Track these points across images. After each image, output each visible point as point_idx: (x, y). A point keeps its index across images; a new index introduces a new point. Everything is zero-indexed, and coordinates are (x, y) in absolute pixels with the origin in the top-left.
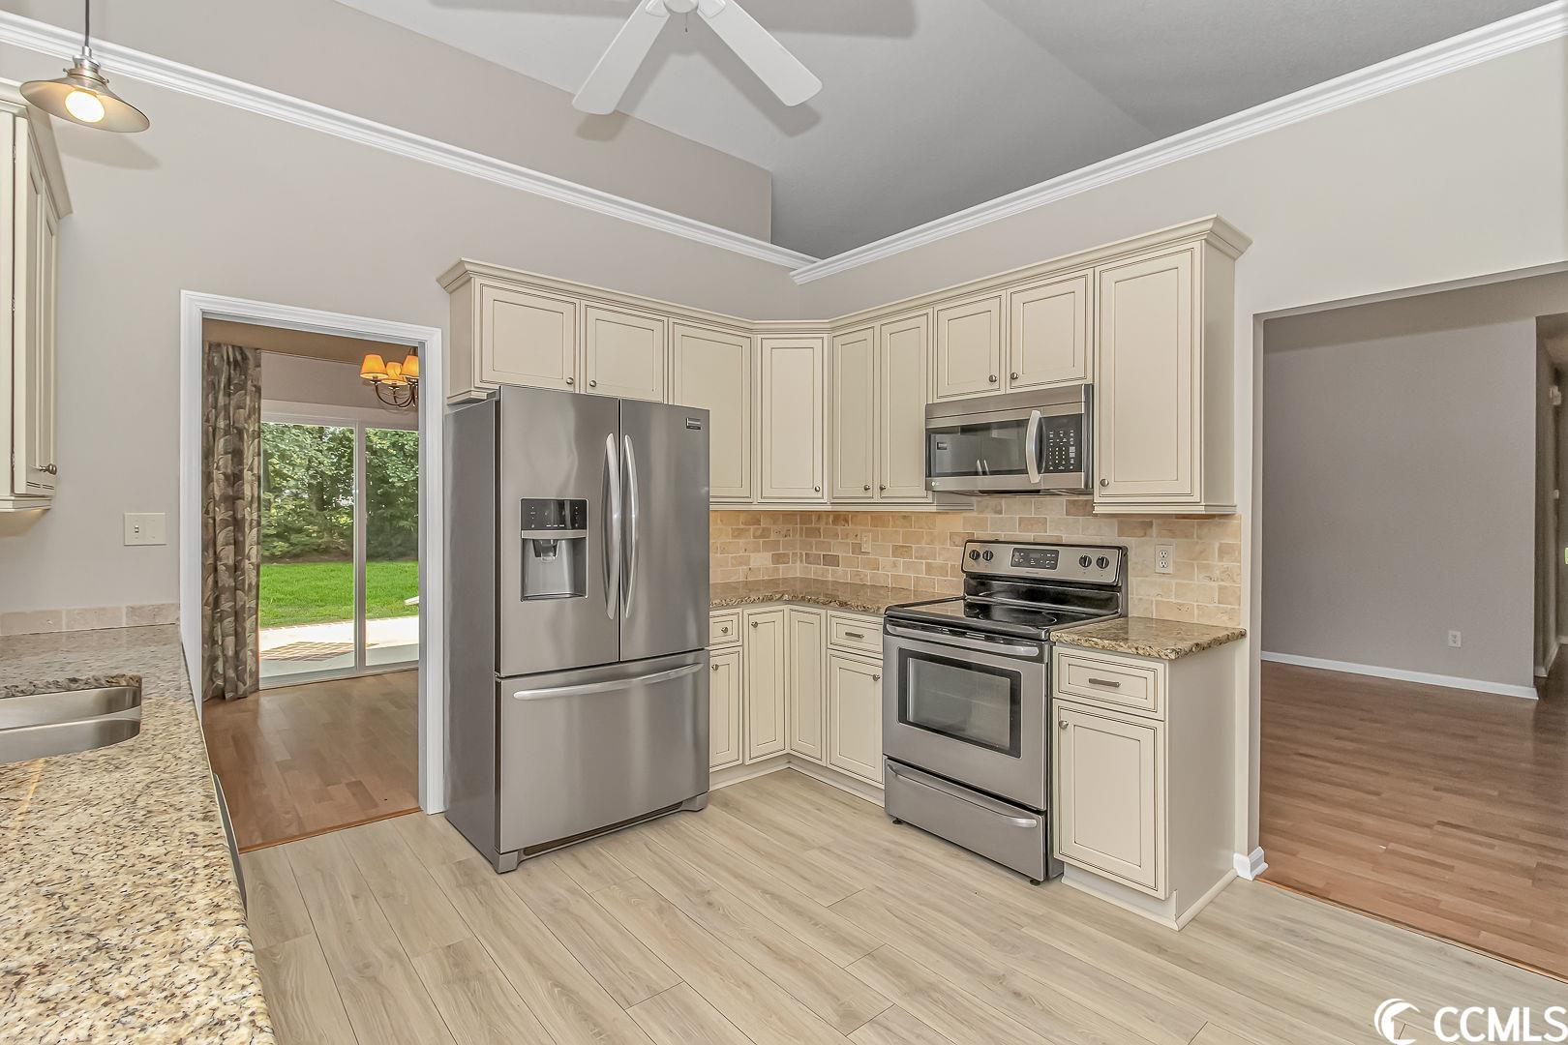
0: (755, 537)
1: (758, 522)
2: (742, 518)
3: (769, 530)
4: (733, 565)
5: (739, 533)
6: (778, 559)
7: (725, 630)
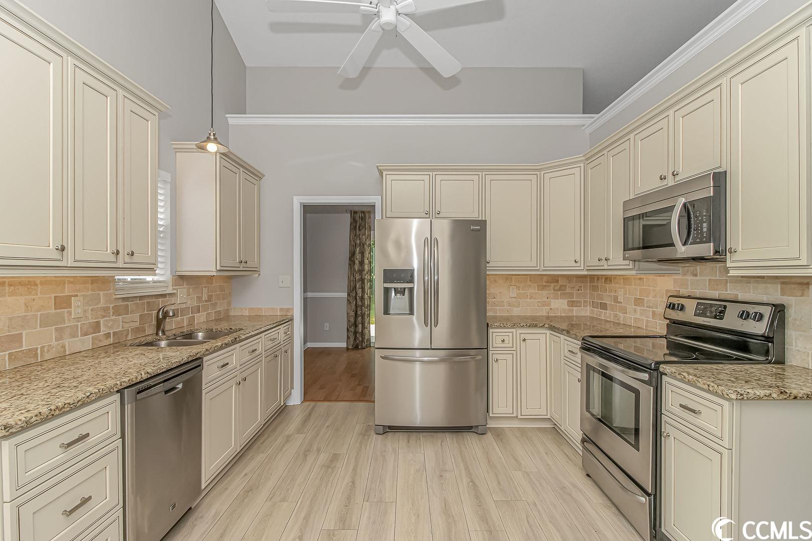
0: (554, 290)
1: (557, 281)
2: (545, 278)
3: (565, 286)
4: (538, 306)
5: (543, 288)
6: (572, 304)
7: (503, 341)
